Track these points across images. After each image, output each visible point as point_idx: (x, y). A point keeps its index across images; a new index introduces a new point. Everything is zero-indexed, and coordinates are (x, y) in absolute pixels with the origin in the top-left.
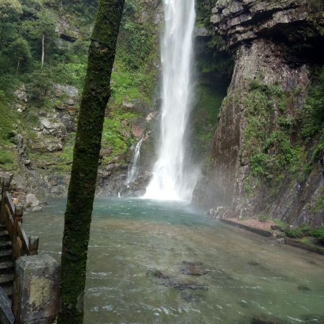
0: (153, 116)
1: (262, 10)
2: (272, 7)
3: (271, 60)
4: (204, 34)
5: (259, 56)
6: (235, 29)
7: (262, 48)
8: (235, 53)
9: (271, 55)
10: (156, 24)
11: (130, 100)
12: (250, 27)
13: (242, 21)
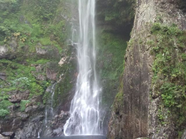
0: (64, 60)
5: (156, 3)
9: (166, 2)
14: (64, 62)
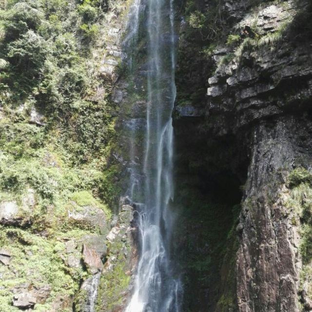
0: (117, 232)
1: (292, 76)
2: (308, 72)
3: (309, 143)
4: (191, 114)
5: (290, 138)
6: (249, 102)
7: (292, 127)
8: (250, 136)
9: (309, 136)
10: (116, 103)
11: (79, 208)
12: (272, 100)
13: (258, 92)
14: (116, 234)
